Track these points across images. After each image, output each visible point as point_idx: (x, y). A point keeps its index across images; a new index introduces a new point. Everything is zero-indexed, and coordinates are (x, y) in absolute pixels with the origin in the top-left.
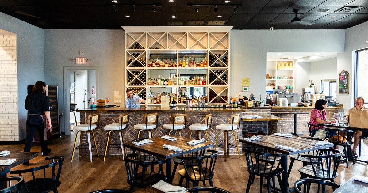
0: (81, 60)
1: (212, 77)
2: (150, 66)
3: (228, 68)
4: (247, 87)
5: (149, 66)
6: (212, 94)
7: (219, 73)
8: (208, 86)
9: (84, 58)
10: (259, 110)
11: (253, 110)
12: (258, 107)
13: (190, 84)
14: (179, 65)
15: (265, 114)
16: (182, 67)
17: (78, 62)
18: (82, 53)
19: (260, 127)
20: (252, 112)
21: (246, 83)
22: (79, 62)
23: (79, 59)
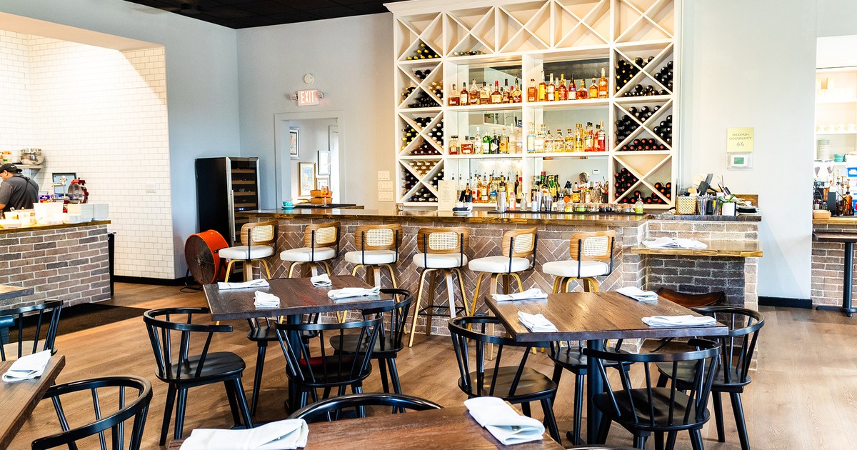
0: (307, 94)
1: (625, 126)
2: (455, 102)
3: (673, 96)
4: (745, 153)
5: (451, 102)
6: (624, 178)
7: (644, 114)
8: (612, 152)
9: (312, 92)
10: (717, 223)
11: (698, 222)
12: (716, 214)
13: (558, 148)
14: (530, 95)
15: (738, 236)
16: (536, 100)
17: (303, 102)
18: (309, 80)
19: (719, 276)
20: (694, 231)
21: (740, 141)
22: (304, 100)
23: (304, 94)
